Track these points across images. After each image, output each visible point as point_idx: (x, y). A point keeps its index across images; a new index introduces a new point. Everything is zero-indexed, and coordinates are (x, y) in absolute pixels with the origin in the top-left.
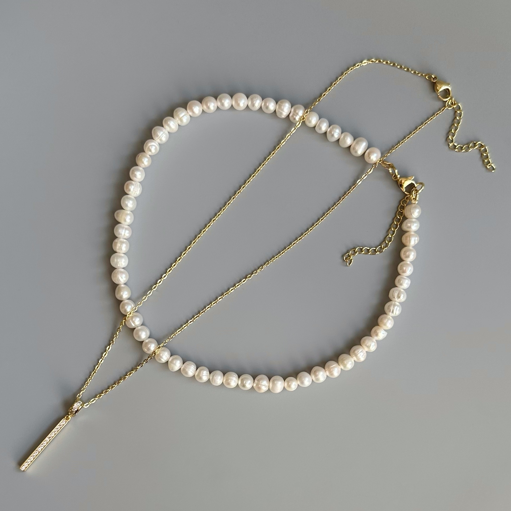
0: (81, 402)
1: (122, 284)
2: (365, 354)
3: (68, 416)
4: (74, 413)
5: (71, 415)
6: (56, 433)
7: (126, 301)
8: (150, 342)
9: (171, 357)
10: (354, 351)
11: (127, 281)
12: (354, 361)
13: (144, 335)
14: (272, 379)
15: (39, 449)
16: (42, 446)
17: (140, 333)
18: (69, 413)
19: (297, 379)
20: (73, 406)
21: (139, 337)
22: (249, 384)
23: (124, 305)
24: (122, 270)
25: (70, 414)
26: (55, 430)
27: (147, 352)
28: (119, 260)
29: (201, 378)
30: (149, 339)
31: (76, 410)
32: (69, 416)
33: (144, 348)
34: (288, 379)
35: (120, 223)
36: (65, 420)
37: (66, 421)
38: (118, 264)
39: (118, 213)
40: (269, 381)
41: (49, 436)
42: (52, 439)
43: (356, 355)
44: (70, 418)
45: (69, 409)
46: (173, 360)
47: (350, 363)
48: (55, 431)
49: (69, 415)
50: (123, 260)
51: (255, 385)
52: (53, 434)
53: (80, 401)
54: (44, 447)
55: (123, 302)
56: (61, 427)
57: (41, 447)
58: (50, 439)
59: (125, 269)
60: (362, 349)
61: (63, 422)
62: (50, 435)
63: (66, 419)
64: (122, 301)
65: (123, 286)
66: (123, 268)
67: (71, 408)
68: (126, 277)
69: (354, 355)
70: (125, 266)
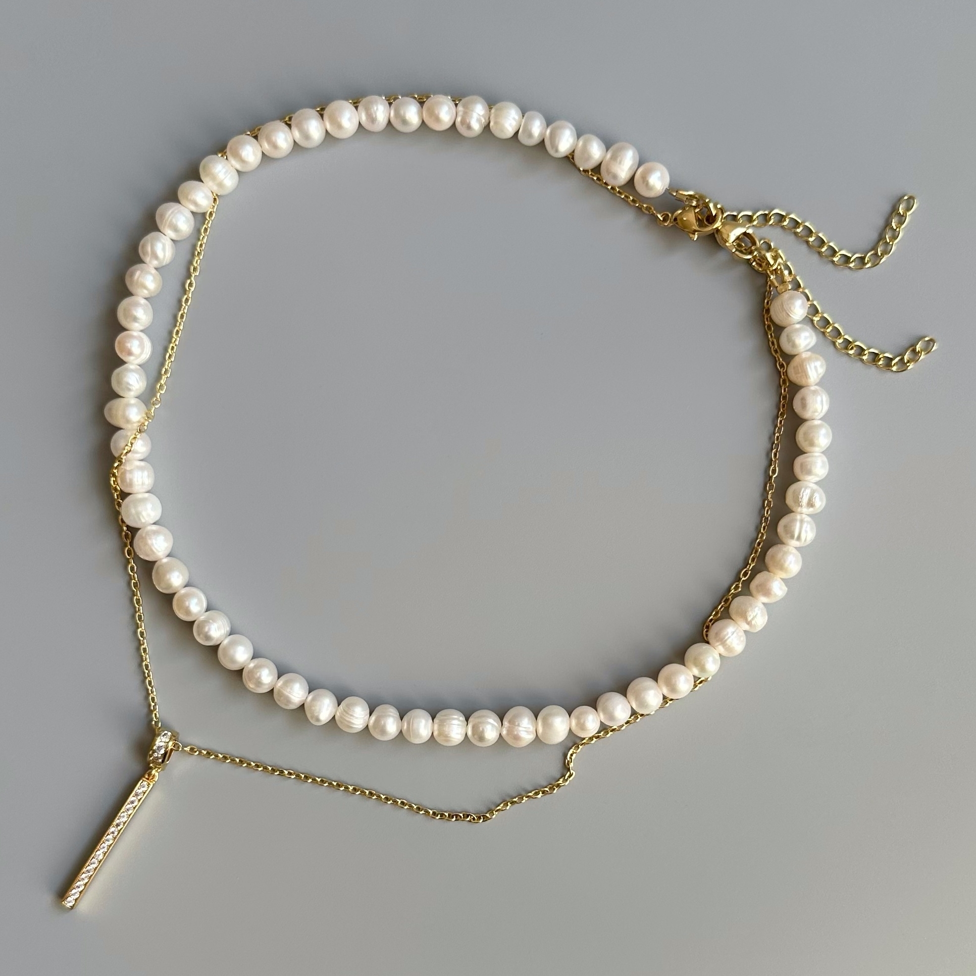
0: (169, 734)
1: (162, 557)
2: (743, 638)
3: (151, 772)
4: (160, 760)
5: (156, 768)
6: (129, 813)
7: (183, 591)
8: (257, 667)
9: (309, 693)
10: (717, 634)
11: (171, 547)
12: (720, 655)
13: (241, 655)
14: (539, 714)
15: (99, 854)
16: (104, 848)
17: (231, 652)
18: (151, 765)
19: (598, 710)
20: (153, 747)
21: (233, 661)
22: (491, 729)
23: (181, 601)
24: (154, 527)
25: (154, 767)
26: (128, 806)
27: (254, 690)
28: (140, 509)
29: (383, 731)
30: (256, 661)
31: (162, 752)
32: (154, 772)
33: (248, 682)
34: (576, 712)
35: (119, 429)
36: (146, 783)
37: (149, 784)
38: (141, 517)
39: (110, 409)
40: (536, 719)
41: (116, 821)
42: (123, 829)
43: (723, 642)
44: (157, 774)
45: (148, 756)
46: (313, 699)
47: (710, 659)
48: (128, 810)
49: (151, 768)
50: (149, 506)
51: (504, 732)
52: (123, 817)
53: (166, 732)
54: (108, 850)
55: (176, 597)
56: (139, 798)
57: (103, 850)
58: (119, 828)
59: (158, 525)
60: (735, 629)
61: (142, 787)
62: (118, 819)
63: (148, 779)
64: (174, 594)
65: (165, 560)
66: (154, 524)
67: (151, 753)
68: (166, 540)
69: (718, 644)
70: (157, 518)
